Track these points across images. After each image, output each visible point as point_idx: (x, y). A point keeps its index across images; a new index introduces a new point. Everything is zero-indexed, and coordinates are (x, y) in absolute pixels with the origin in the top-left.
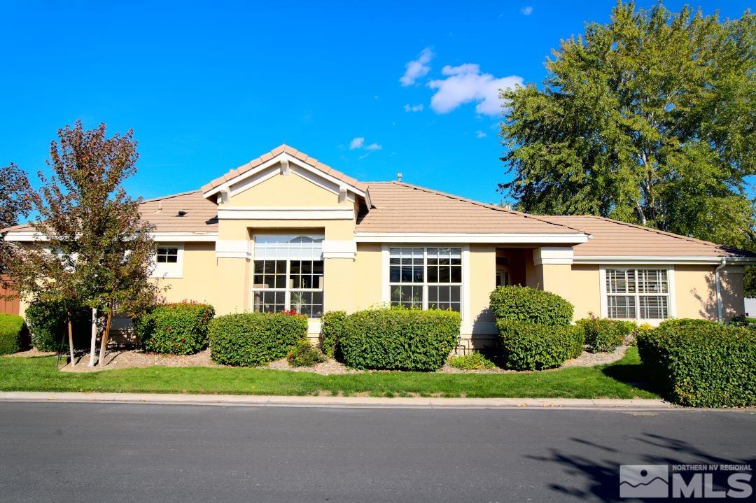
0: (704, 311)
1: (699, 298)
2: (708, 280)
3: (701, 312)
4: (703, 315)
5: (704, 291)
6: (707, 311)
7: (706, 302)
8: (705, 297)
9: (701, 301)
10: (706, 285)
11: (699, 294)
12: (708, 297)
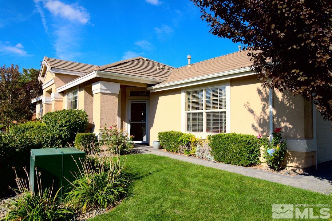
0: (256, 125)
1: (252, 112)
2: (260, 92)
3: (253, 126)
4: (255, 129)
5: (257, 104)
6: (260, 125)
7: (259, 115)
8: (258, 111)
9: (254, 115)
10: (258, 98)
11: (251, 108)
12: (261, 110)
